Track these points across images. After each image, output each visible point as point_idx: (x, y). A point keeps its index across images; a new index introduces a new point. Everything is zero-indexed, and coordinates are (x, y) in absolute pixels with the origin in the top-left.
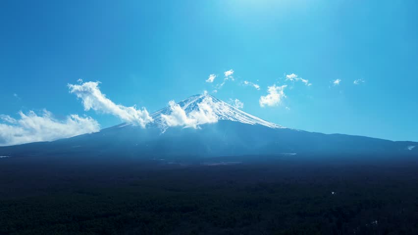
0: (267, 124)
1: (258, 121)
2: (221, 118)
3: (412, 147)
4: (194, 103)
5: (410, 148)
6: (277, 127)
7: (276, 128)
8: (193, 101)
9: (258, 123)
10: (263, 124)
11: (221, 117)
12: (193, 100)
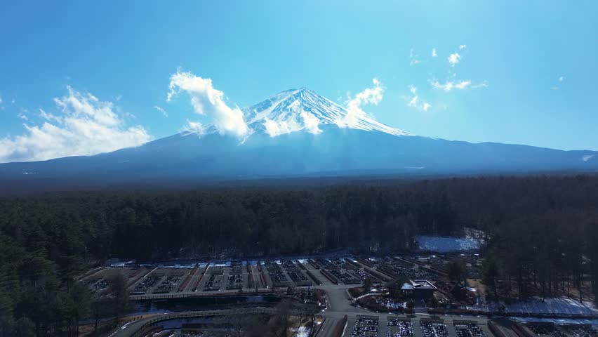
0: (388, 130)
1: (376, 126)
2: (324, 123)
3: (589, 157)
4: (285, 102)
5: (585, 159)
6: (403, 134)
7: (401, 136)
8: (285, 99)
9: (377, 128)
10: (384, 131)
11: (323, 120)
12: (284, 97)
